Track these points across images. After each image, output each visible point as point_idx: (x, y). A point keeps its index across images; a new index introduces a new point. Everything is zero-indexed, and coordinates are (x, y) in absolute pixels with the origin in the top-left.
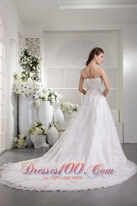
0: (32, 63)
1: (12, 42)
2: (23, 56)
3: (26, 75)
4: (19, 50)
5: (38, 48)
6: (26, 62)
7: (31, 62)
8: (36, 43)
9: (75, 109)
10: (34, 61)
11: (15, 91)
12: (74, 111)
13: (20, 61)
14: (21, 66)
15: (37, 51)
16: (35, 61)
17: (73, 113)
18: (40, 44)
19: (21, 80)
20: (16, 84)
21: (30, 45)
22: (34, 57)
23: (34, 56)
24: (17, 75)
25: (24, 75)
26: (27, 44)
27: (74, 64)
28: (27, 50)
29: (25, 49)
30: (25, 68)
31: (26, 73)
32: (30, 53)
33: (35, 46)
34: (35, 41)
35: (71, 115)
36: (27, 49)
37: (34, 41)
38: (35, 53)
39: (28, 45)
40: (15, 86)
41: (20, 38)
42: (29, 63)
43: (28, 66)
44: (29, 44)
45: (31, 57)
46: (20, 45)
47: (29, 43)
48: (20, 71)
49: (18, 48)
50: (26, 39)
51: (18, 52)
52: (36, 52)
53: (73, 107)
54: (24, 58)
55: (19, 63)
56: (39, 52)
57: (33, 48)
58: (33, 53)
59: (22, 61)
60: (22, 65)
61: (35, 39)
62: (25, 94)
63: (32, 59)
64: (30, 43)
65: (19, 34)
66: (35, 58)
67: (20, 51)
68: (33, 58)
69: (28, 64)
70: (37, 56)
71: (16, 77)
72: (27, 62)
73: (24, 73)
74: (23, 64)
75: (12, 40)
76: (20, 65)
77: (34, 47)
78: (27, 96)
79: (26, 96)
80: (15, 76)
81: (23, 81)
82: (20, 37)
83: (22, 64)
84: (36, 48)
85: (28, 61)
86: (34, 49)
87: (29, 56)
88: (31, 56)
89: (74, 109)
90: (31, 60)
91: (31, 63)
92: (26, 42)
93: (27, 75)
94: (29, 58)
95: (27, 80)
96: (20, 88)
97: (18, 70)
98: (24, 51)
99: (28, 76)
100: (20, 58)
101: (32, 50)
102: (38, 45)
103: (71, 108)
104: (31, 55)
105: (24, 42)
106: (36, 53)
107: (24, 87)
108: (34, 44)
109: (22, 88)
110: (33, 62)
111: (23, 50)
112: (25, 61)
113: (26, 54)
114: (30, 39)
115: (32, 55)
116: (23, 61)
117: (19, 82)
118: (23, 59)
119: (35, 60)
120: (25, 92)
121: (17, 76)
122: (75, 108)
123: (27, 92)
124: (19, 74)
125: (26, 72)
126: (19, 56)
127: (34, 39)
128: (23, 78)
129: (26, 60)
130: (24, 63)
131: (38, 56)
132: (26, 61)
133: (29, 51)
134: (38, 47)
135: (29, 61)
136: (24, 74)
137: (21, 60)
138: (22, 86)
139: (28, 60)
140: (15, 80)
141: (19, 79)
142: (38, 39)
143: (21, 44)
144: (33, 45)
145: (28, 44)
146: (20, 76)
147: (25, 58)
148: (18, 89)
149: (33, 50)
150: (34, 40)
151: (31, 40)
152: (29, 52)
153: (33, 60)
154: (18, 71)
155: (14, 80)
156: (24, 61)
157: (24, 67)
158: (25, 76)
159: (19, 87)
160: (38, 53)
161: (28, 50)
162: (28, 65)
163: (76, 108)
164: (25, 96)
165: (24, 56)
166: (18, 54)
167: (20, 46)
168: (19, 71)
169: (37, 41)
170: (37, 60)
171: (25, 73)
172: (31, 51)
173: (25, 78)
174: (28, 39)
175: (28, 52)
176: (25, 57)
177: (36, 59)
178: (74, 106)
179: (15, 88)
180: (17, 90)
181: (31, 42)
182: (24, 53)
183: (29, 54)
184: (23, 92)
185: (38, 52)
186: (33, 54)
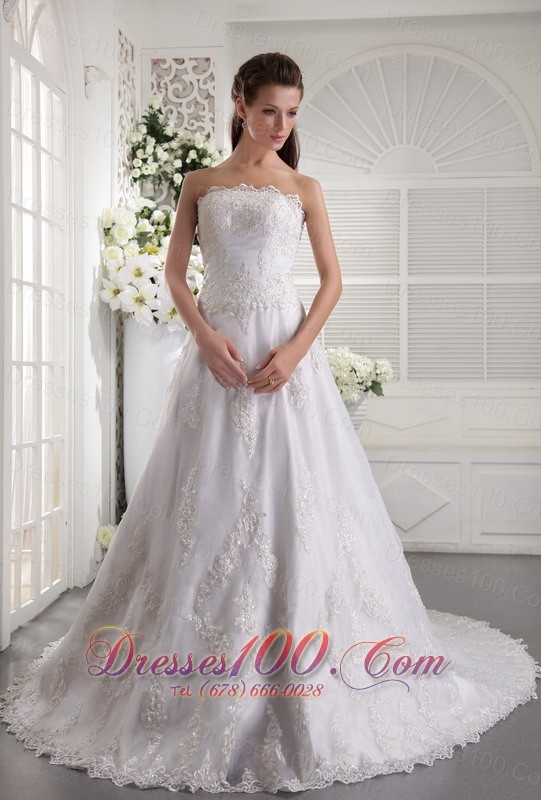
0: (182, 170)
1: (90, 78)
2: (140, 139)
3: (153, 224)
4: (122, 112)
5: (206, 102)
6: (156, 165)
7: (178, 164)
8: (198, 80)
9: (373, 382)
10: (188, 161)
11: (107, 295)
12: (370, 392)
13: (128, 163)
14: (132, 185)
15: (201, 113)
16: (193, 161)
17: (365, 402)
18: (213, 83)
19: (135, 245)
20: (112, 266)
21: (171, 88)
22: (189, 144)
23: (190, 136)
24: (114, 224)
25: (146, 226)
26: (159, 86)
27: (368, 171)
28: (160, 111)
29: (151, 107)
30: (151, 194)
31: (158, 215)
32: (172, 123)
33: (195, 94)
34: (195, 68)
35: (356, 413)
36: (156, 107)
37: (190, 70)
38: (193, 124)
39: (164, 91)
40: (105, 272)
41: (129, 59)
42: (168, 169)
43: (165, 185)
44: (166, 84)
45: (174, 144)
46: (128, 92)
47: (167, 79)
48: (128, 209)
49: (118, 103)
50: (155, 63)
51: (120, 123)
52: (198, 118)
53: (364, 375)
54: (144, 148)
55: (123, 169)
56: (212, 120)
57: (184, 101)
58: (185, 124)
59: (138, 162)
60: (135, 180)
61: (194, 63)
62: (153, 311)
63: (180, 152)
64: (172, 82)
65: (123, 41)
66: (193, 148)
67: (129, 115)
68: (186, 148)
69: (165, 173)
70: (204, 138)
71: (111, 232)
72: (160, 167)
73: (146, 213)
74: (143, 176)
75: (93, 70)
76: (128, 180)
77: (191, 97)
78: (160, 322)
79: (156, 319)
80: (107, 231)
81: (141, 253)
82: (128, 53)
83: (137, 173)
84: (199, 99)
85: (162, 163)
86: (188, 106)
87: (168, 139)
88: (177, 140)
89: (370, 384)
90: (176, 158)
91: (178, 171)
92: (155, 75)
93: (158, 224)
94: (166, 145)
95: (160, 245)
96: (131, 284)
97: (121, 200)
98: (147, 115)
99: (163, 228)
100: (128, 148)
101: (179, 113)
102: (209, 86)
103: (357, 380)
104: (176, 135)
105: (144, 75)
106: (201, 124)
107: (146, 279)
108: (191, 83)
109: (136, 281)
110: (184, 163)
111: (142, 111)
112: (150, 159)
113: (155, 130)
114: (170, 62)
115: (181, 133)
116: (141, 162)
117: (124, 258)
118: (140, 153)
119: (193, 155)
120: (151, 302)
121: (115, 232)
122: (374, 377)
123: (158, 301)
124: (124, 222)
125: (156, 209)
126: (124, 139)
127: (190, 59)
128: (142, 238)
129: (154, 154)
130: (143, 169)
131: (208, 136)
132: (156, 160)
133: (170, 116)
134: (209, 96)
135: (166, 162)
136: (146, 221)
137: (133, 155)
138: (139, 274)
139: (163, 156)
140: (106, 246)
141: (124, 242)
142: (208, 60)
143: (130, 84)
144: (184, 89)
145: (162, 85)
146: (129, 227)
147: (150, 149)
148: (119, 288)
149: (184, 110)
150: (189, 65)
151: (175, 66)
152: (167, 118)
153: (184, 157)
154: (119, 206)
155: (103, 246)
156: (145, 161)
157: (149, 185)
158: (152, 229)
159: (124, 278)
160: (208, 126)
161: (163, 111)
162: (162, 177)
163: (379, 380)
164: (151, 319)
165: (145, 140)
166: (118, 131)
167: (128, 96)
168: (123, 205)
169: (204, 71)
170: (202, 154)
171: (148, 217)
172: (175, 113)
173: (151, 237)
174: (164, 61)
175: (161, 118)
176: (152, 141)
177: (198, 150)
178: (370, 369)
179: (105, 281)
180: (117, 292)
181: (176, 76)
182: (145, 124)
183: (169, 132)
184: (141, 301)
185: (207, 120)
186: (186, 129)
